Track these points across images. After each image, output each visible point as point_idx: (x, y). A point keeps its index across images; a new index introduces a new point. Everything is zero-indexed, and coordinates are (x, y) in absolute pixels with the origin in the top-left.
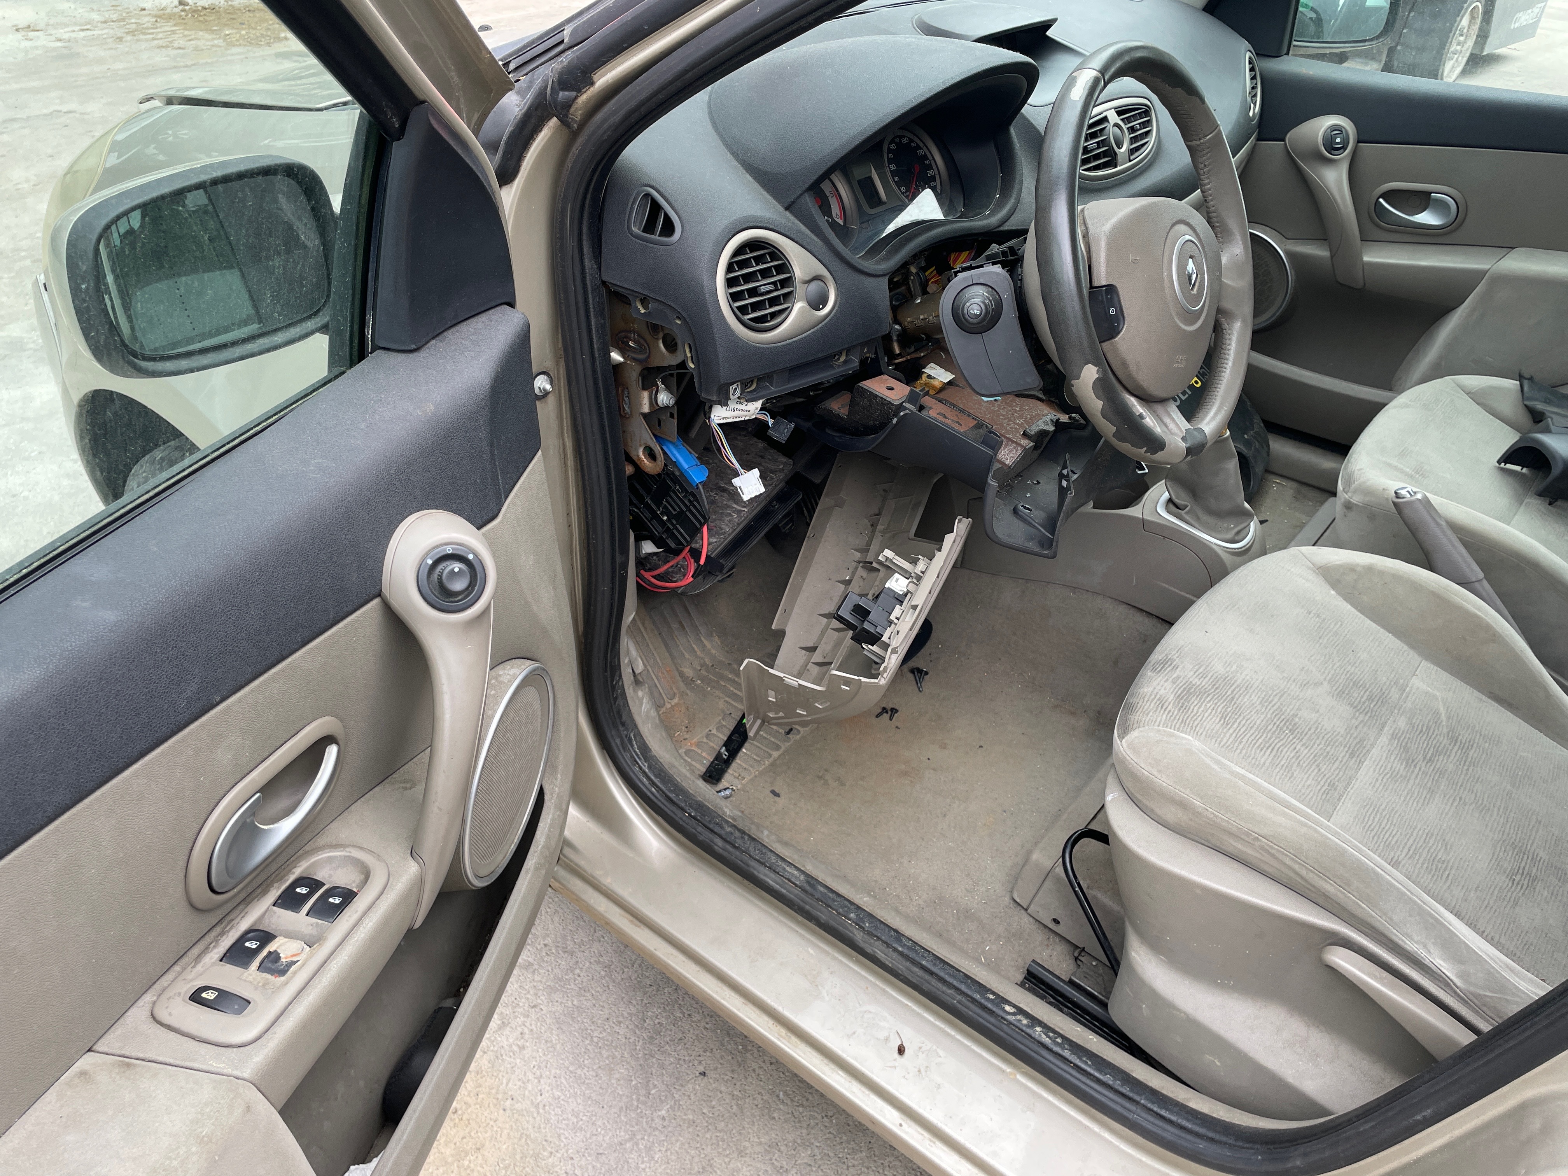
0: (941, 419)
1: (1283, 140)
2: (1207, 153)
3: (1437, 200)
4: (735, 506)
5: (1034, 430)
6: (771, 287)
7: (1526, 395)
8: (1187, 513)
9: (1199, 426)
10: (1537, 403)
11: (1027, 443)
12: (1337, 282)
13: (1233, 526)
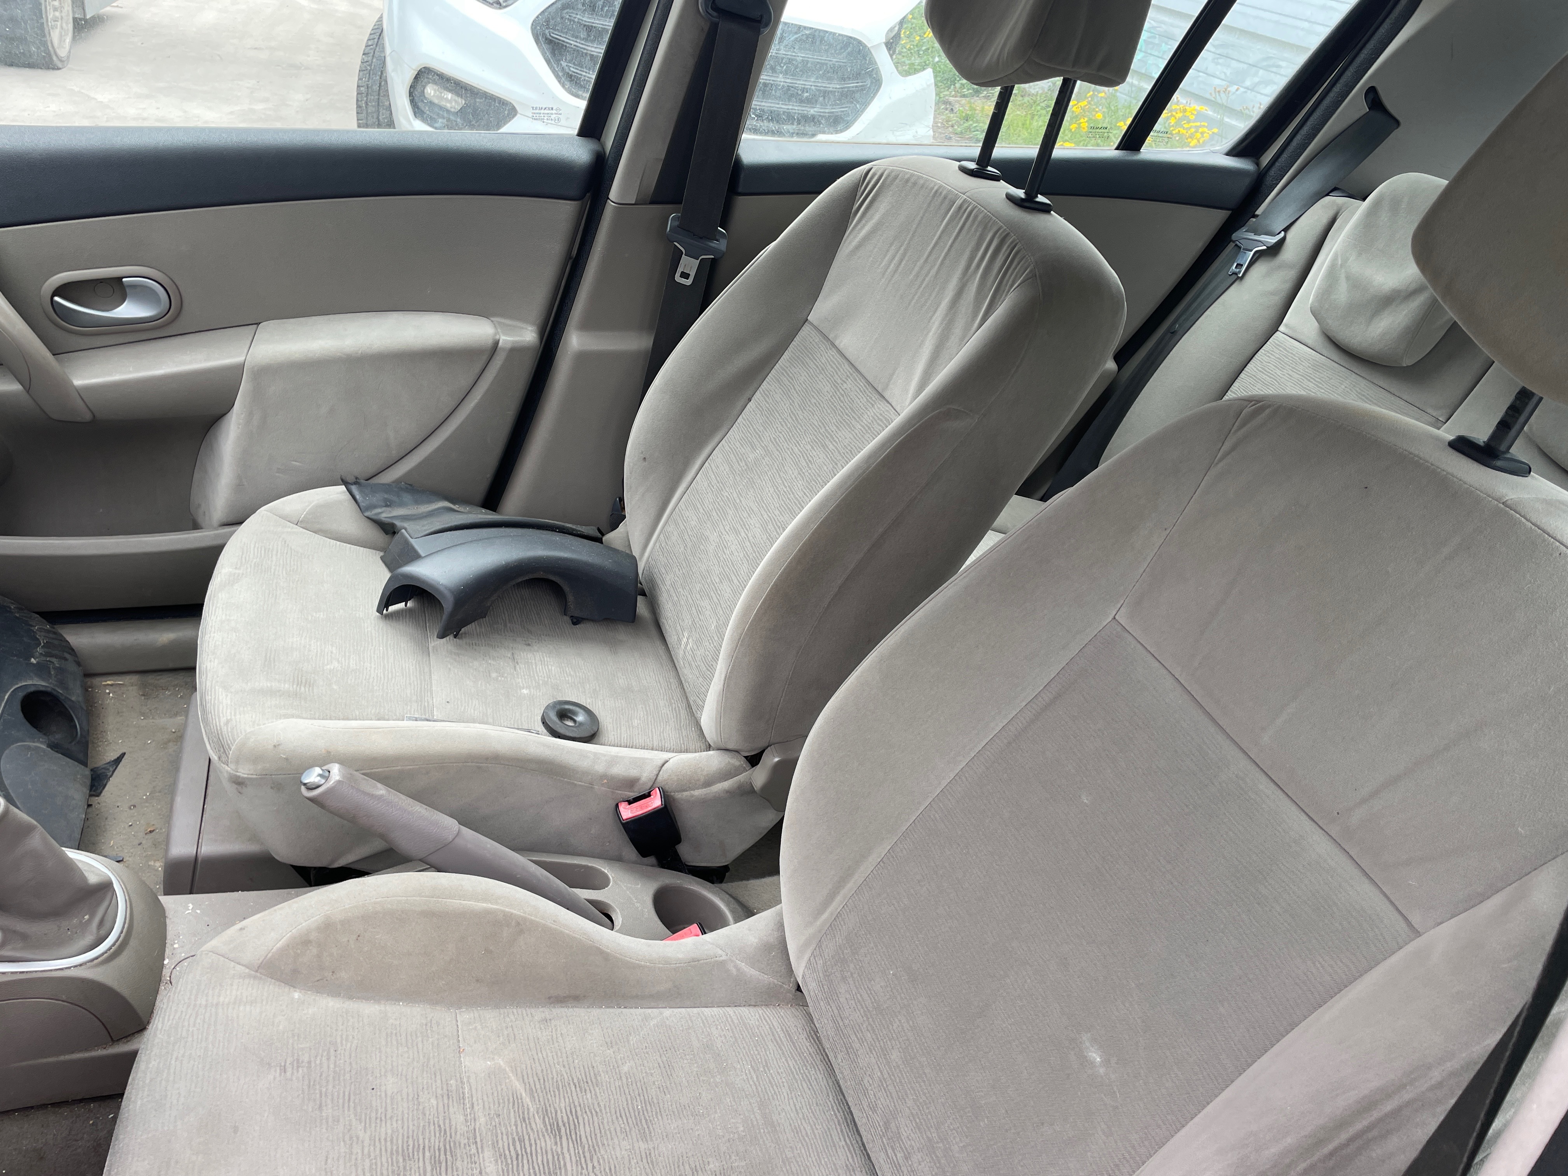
3: (134, 286)
7: (362, 504)
10: (379, 510)
12: (54, 420)
13: (87, 917)
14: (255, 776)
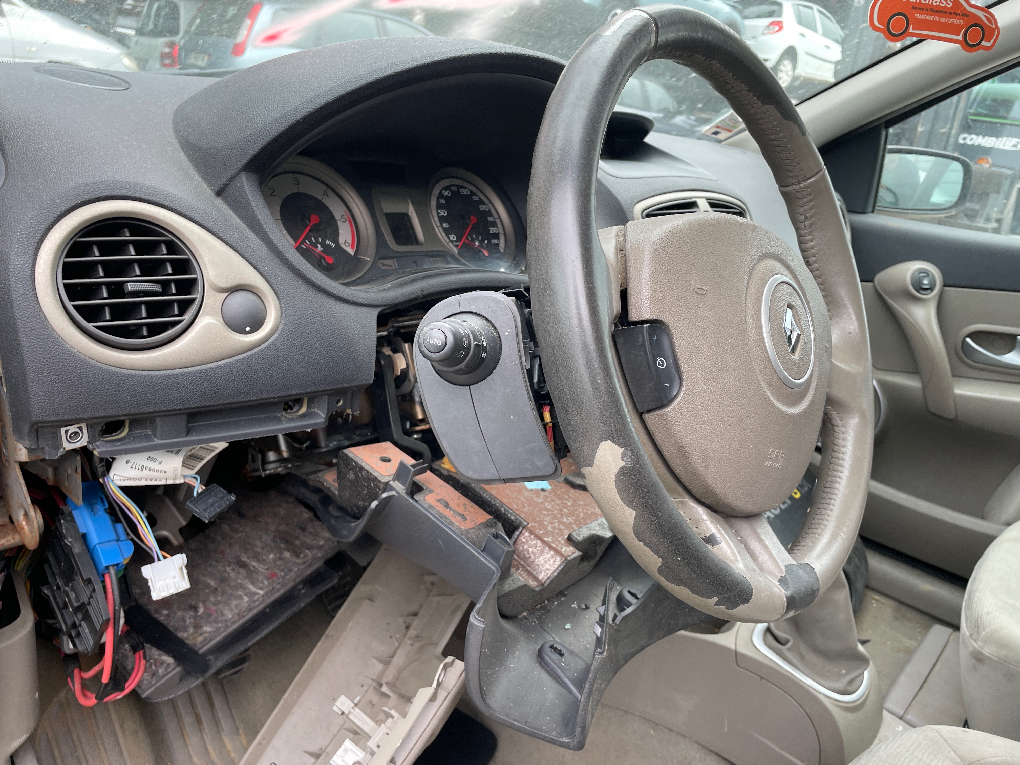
0: (440, 508)
1: (871, 281)
2: (809, 201)
4: (251, 587)
5: (582, 534)
6: (157, 288)
8: (789, 649)
9: (806, 561)
11: (572, 552)
12: (930, 412)
13: (844, 672)
14: (995, 658)
